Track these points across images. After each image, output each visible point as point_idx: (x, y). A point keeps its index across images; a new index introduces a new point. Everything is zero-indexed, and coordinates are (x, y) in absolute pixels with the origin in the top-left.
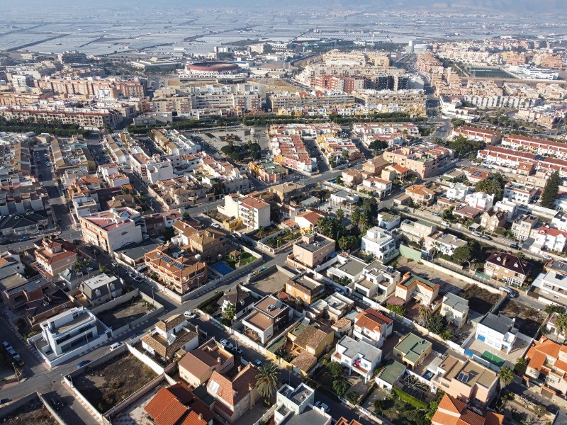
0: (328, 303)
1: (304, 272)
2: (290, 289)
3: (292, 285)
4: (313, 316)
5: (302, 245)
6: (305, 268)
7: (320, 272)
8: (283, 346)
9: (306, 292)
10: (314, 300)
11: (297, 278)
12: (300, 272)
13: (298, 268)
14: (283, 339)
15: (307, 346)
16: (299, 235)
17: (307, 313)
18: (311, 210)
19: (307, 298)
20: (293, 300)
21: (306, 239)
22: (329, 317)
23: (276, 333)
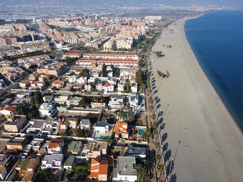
0: (32, 145)
2: (9, 147)
3: (9, 144)
4: (26, 154)
5: (9, 123)
6: (14, 134)
7: (23, 133)
8: (15, 175)
9: (19, 145)
10: (24, 147)
11: (12, 140)
12: (12, 137)
13: (10, 135)
14: (14, 172)
15: (27, 169)
16: (6, 119)
17: (22, 154)
18: (8, 105)
19: (20, 147)
20: (13, 151)
21: (10, 120)
22: (34, 151)
23: (8, 171)
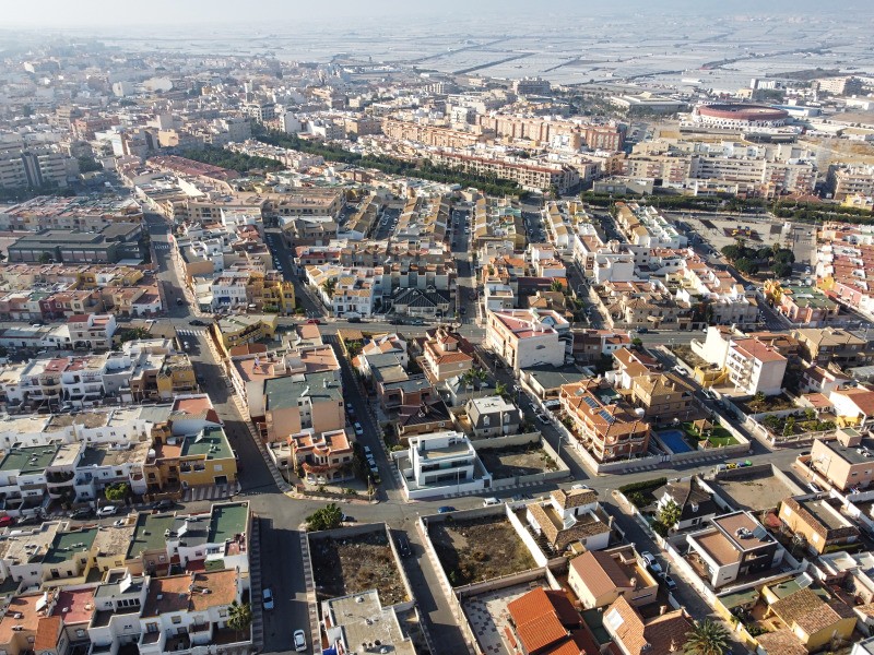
0: (859, 563)
1: (825, 494)
2: (788, 514)
3: (793, 508)
4: (822, 576)
5: (831, 444)
6: (828, 487)
7: (858, 504)
8: (749, 605)
9: (819, 530)
10: (830, 548)
11: (807, 500)
12: (815, 491)
13: (813, 484)
14: (752, 593)
15: (794, 623)
16: (831, 426)
17: (810, 566)
18: (868, 387)
19: (817, 541)
20: (790, 535)
21: (843, 438)
22: (853, 588)
23: (740, 578)
